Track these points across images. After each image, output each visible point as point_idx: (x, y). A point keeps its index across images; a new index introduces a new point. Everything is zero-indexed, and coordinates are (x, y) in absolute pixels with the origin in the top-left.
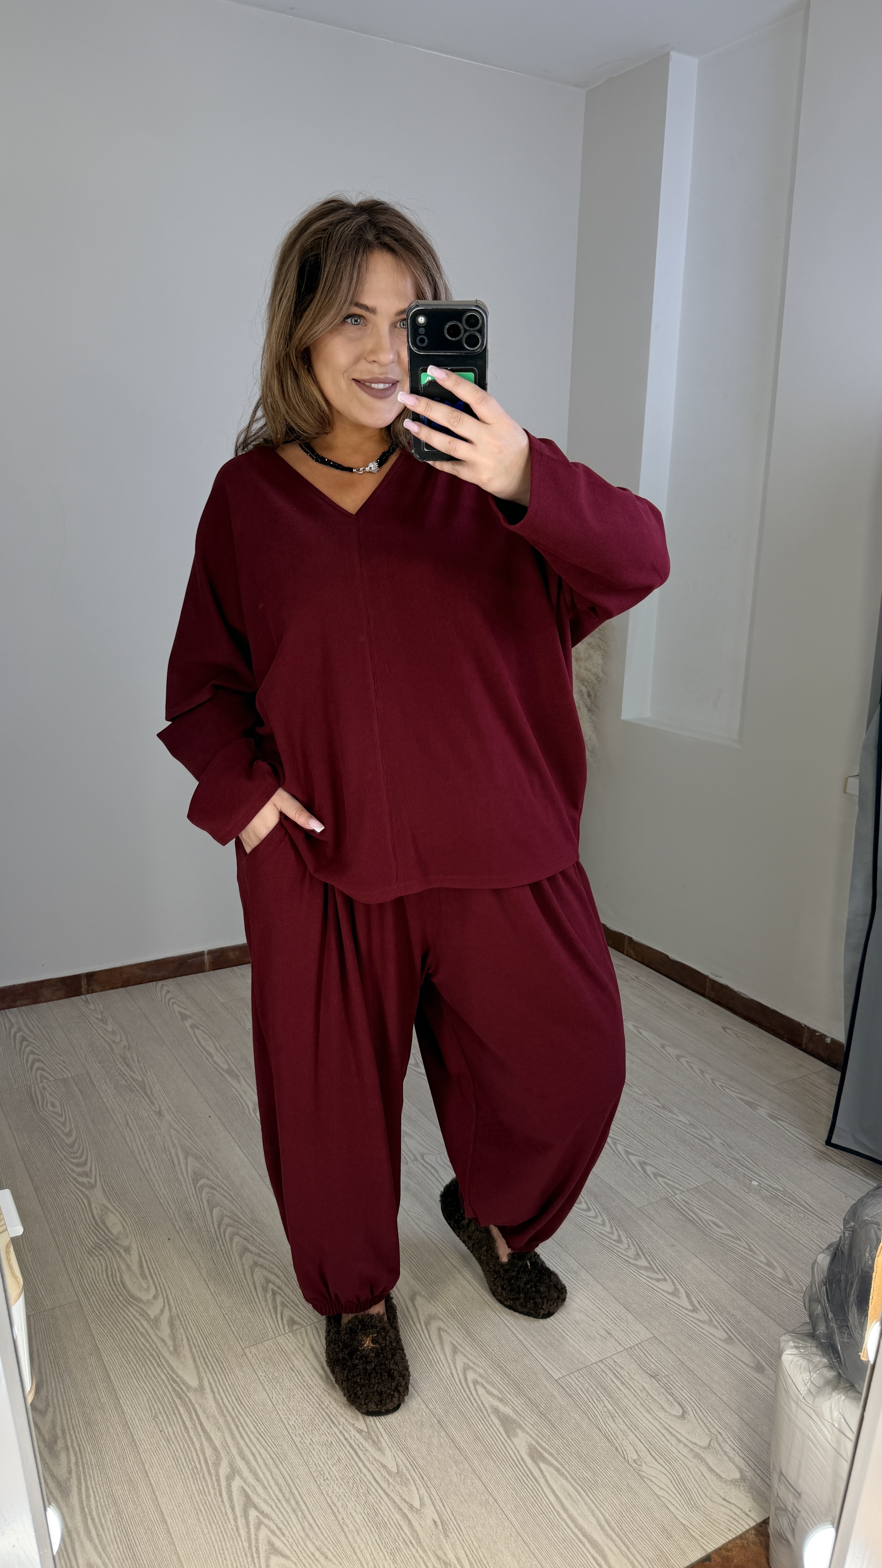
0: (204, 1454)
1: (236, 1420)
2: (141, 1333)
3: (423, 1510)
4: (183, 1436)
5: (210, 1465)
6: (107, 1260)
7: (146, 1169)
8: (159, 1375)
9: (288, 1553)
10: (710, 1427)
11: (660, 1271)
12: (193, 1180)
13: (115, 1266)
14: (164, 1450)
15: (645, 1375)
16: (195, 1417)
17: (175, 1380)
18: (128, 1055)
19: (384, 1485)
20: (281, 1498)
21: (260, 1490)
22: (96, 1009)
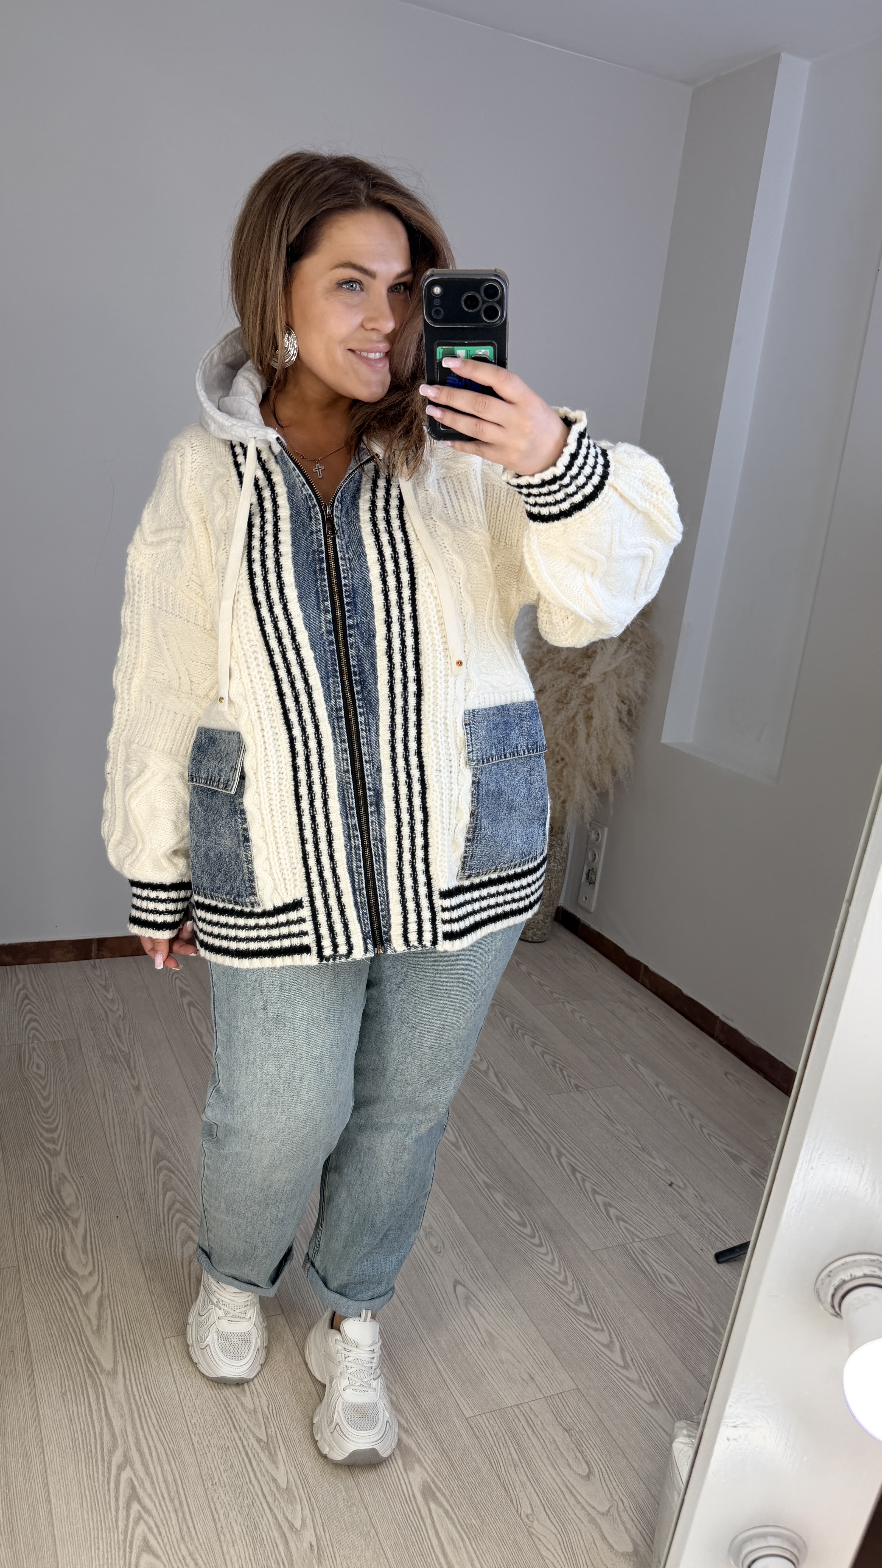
0: (102, 1440)
1: (141, 1410)
2: (70, 1308)
3: (302, 1532)
4: (86, 1418)
5: (105, 1451)
6: (54, 1230)
7: (112, 1143)
8: (77, 1353)
9: (160, 1553)
10: (613, 1492)
11: (599, 1321)
12: (154, 1160)
13: (60, 1237)
14: (65, 1429)
15: (559, 1427)
16: (101, 1401)
17: (91, 1360)
18: (121, 1027)
19: (270, 1499)
20: (166, 1495)
21: (148, 1485)
22: (101, 976)
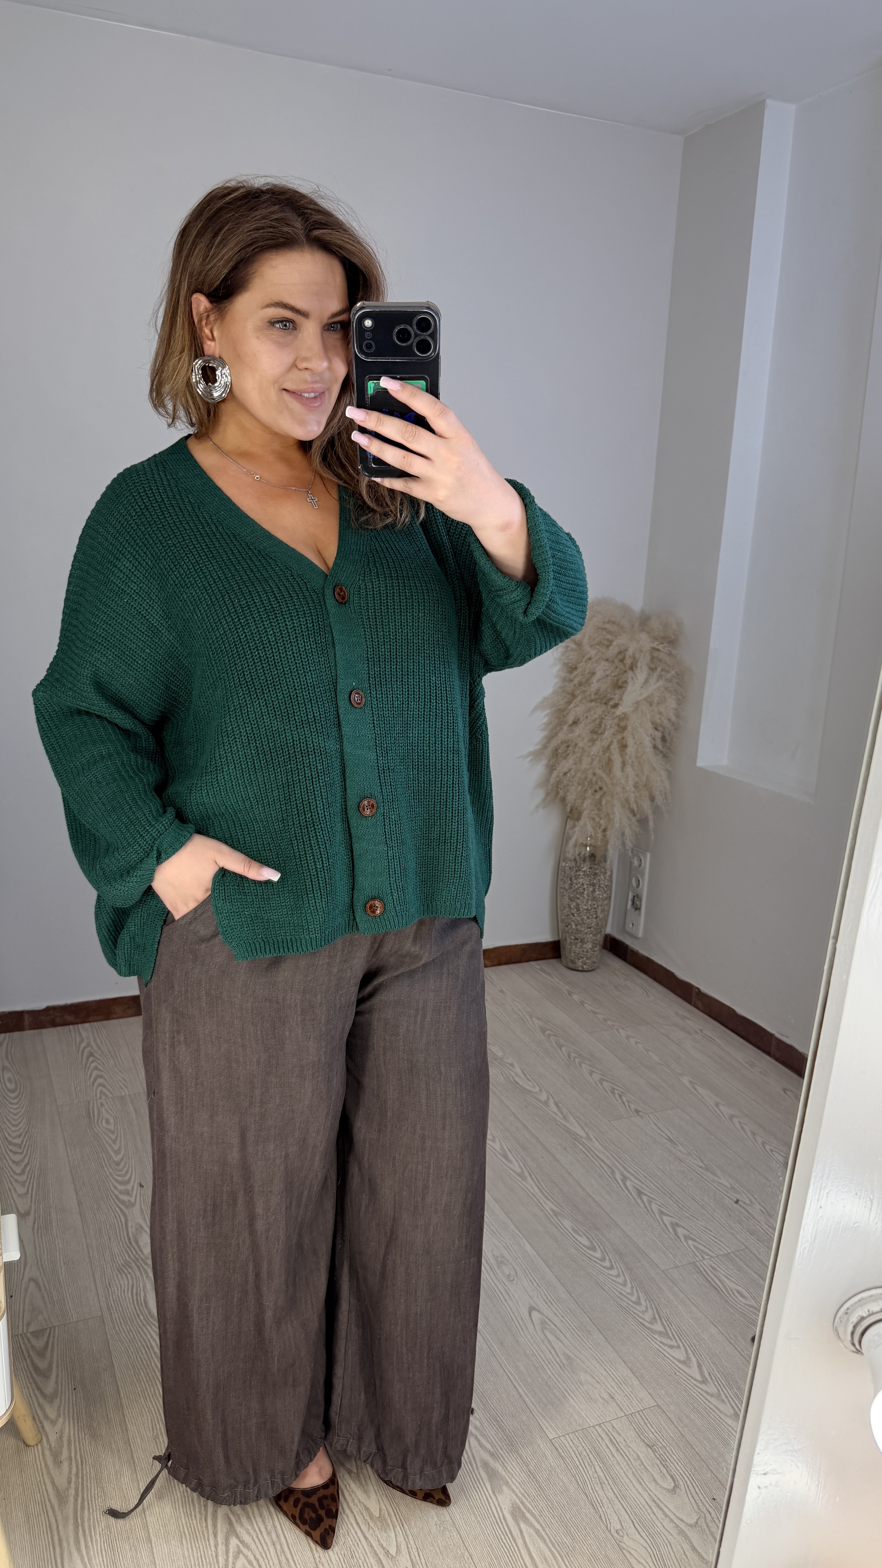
10: (700, 1504)
11: (675, 1338)
15: (642, 1444)
